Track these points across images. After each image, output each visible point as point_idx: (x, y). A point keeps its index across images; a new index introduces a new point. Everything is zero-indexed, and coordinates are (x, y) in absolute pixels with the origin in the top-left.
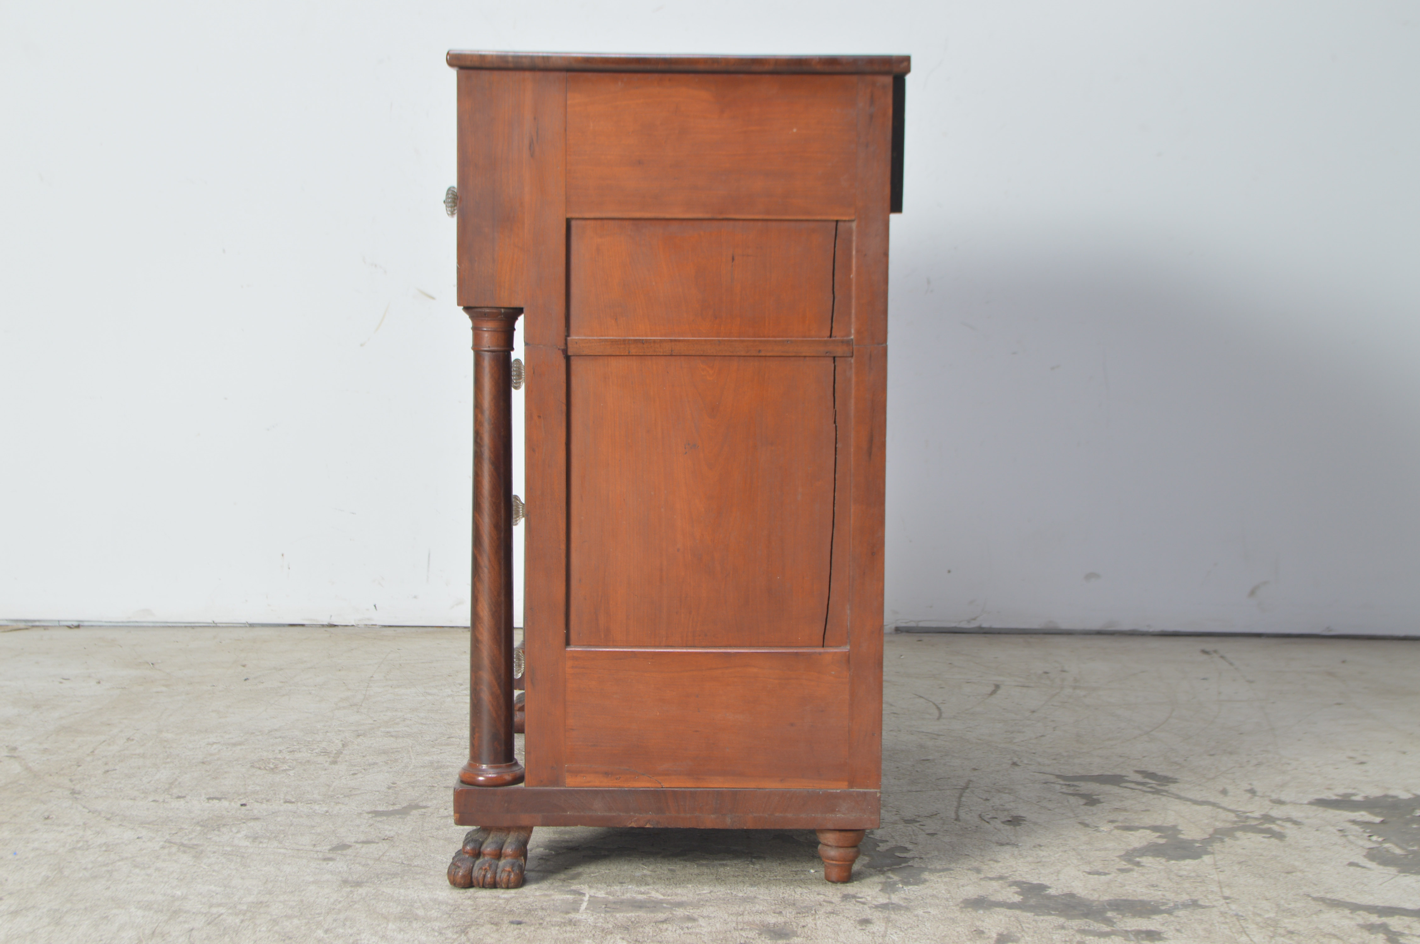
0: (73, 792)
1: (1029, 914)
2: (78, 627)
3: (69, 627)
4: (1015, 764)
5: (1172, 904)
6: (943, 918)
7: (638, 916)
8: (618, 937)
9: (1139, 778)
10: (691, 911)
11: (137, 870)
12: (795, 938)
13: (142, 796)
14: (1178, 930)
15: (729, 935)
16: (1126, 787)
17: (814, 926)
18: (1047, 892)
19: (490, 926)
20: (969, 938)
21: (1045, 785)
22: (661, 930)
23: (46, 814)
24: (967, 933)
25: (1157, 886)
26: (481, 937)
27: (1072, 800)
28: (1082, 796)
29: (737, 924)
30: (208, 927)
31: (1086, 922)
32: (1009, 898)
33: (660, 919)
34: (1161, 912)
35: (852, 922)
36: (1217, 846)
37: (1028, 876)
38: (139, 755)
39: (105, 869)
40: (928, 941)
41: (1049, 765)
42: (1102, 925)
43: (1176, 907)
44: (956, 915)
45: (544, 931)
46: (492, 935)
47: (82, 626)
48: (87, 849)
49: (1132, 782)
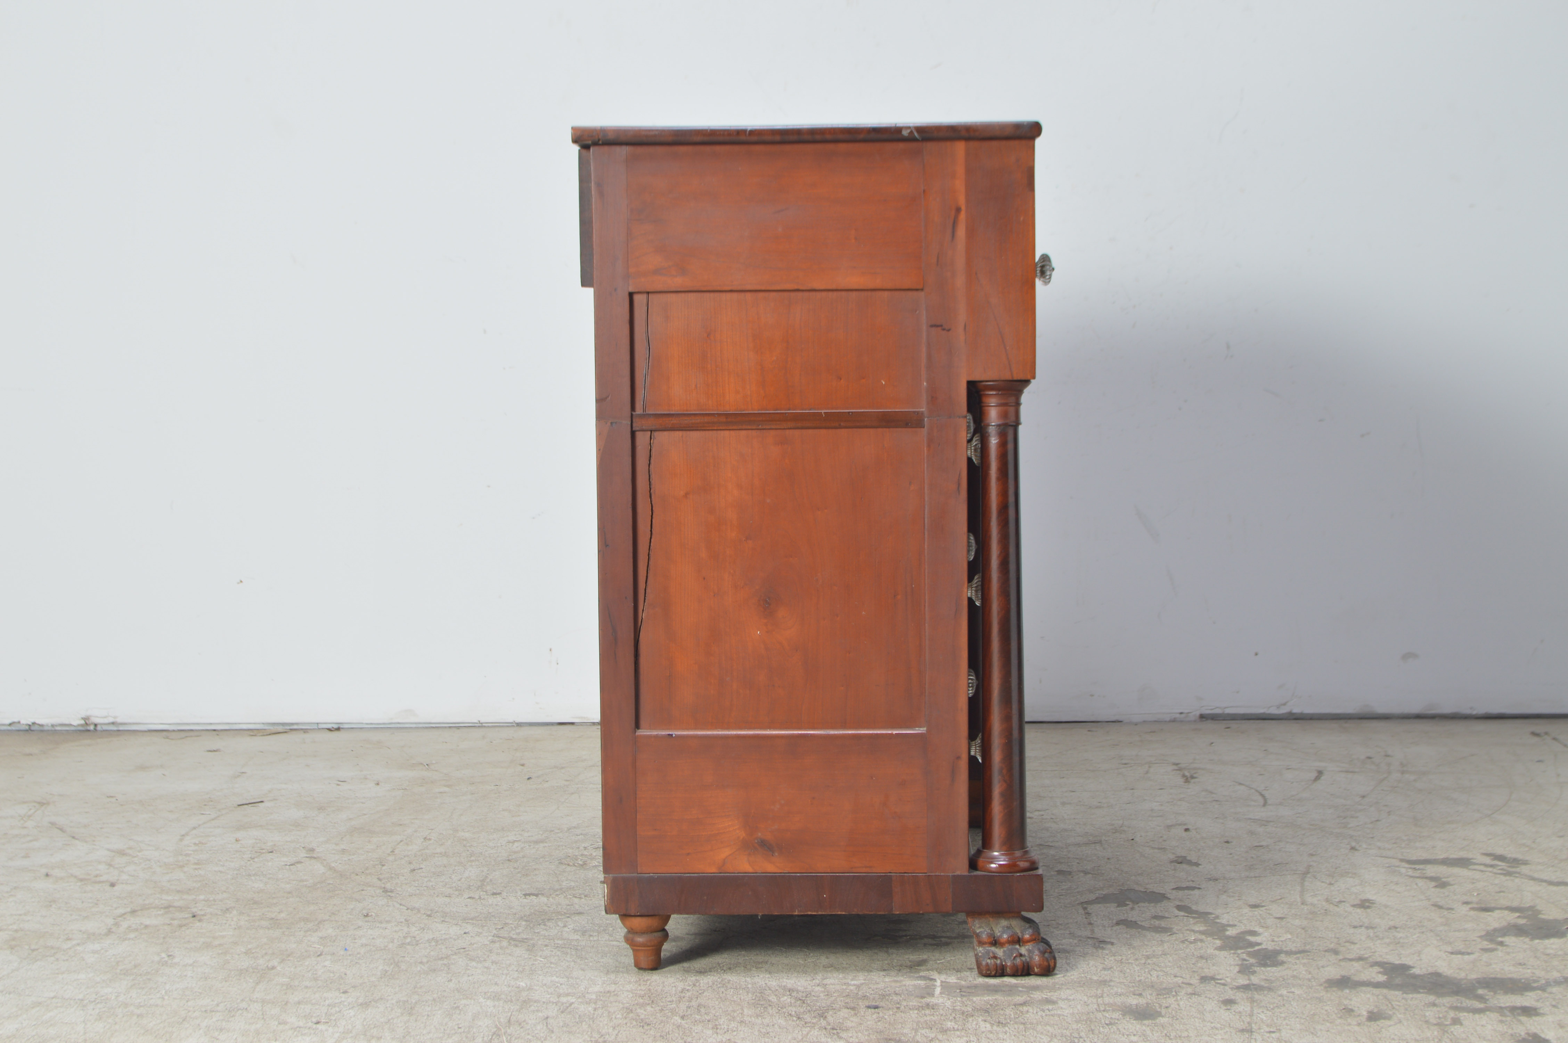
0: (385, 891)
1: (1397, 993)
2: (338, 729)
3: (330, 730)
4: (1353, 848)
5: (1543, 982)
6: (1309, 997)
7: (996, 999)
8: (980, 1020)
9: (1488, 860)
10: (1049, 994)
11: (474, 964)
12: (1161, 1018)
13: (457, 893)
14: (1554, 1006)
15: (1092, 1016)
16: (1474, 870)
17: (1177, 1006)
18: (1412, 972)
19: (846, 1010)
20: (1339, 1016)
21: (1390, 869)
22: (1022, 1012)
23: (365, 912)
24: (1336, 1011)
25: (1524, 964)
26: (841, 1021)
27: (1421, 883)
28: (1432, 879)
29: (1098, 1005)
30: (563, 1015)
31: (1458, 1000)
32: (1374, 978)
33: (1018, 1002)
34: (1533, 989)
35: (1215, 1002)
37: (1388, 957)
38: (441, 854)
39: (440, 962)
40: (1297, 1019)
41: (1389, 850)
42: (1474, 1002)
43: (1548, 984)
44: (1322, 994)
45: (903, 1015)
46: (851, 1019)
47: (342, 728)
48: (417, 945)
49: (1481, 864)
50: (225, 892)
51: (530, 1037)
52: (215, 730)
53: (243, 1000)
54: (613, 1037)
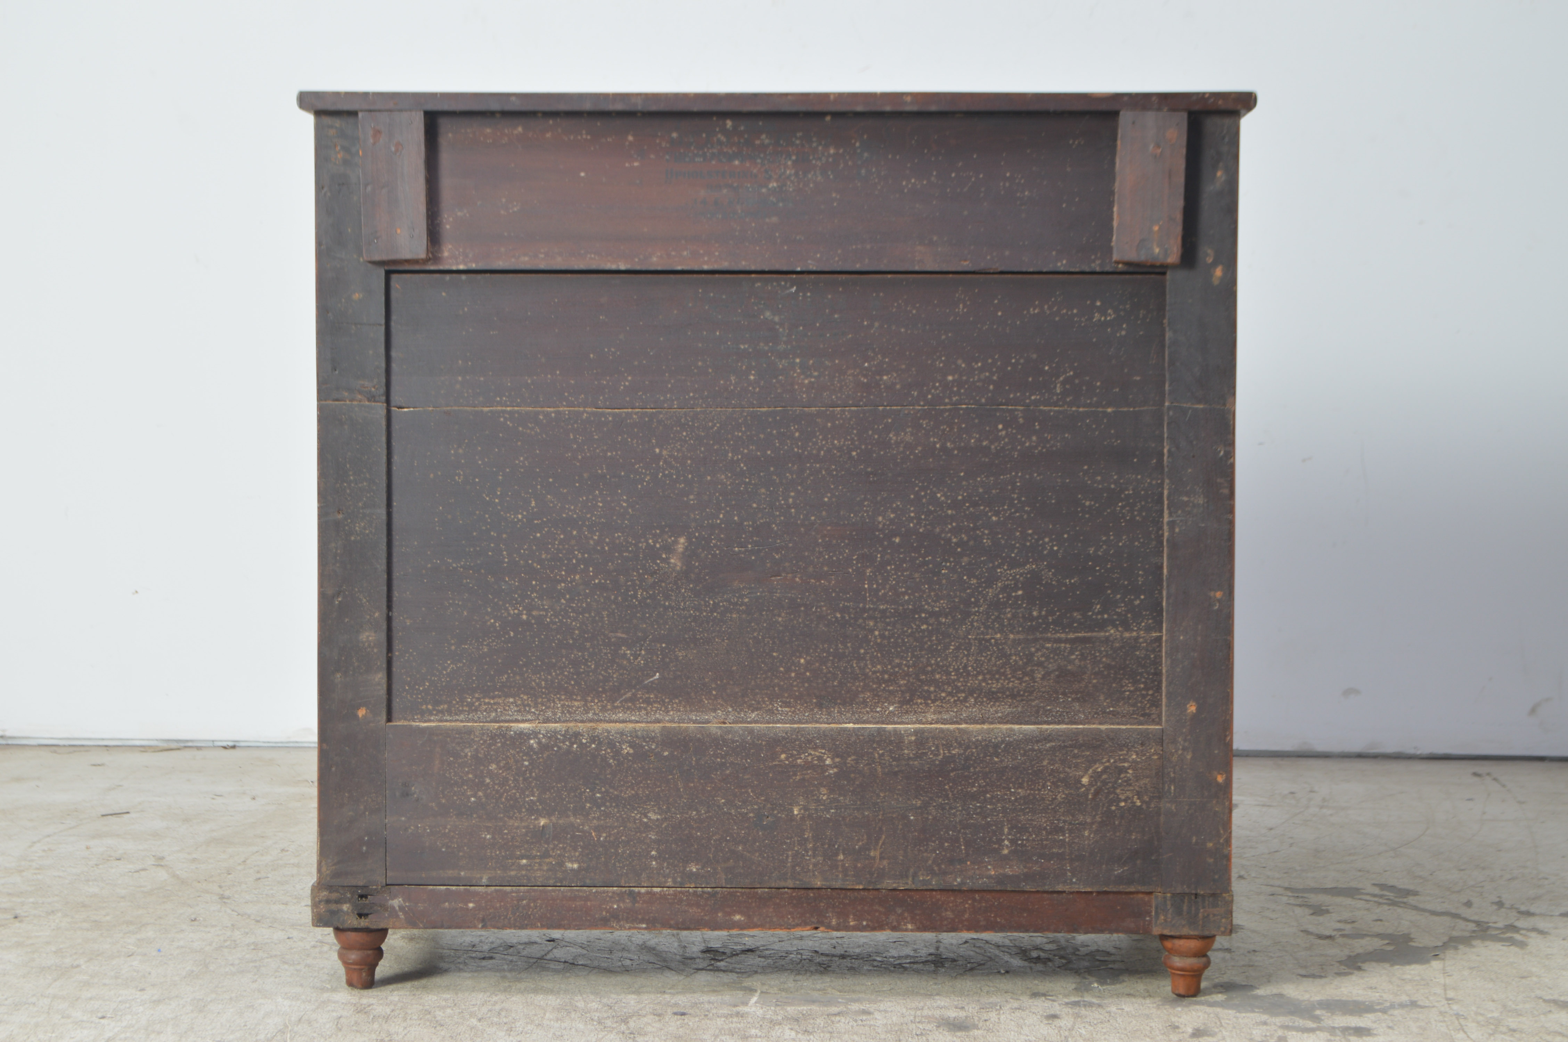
0: (222, 897)
1: (1230, 1012)
2: (234, 747)
3: (225, 748)
5: (1388, 1004)
6: (1137, 1014)
7: (811, 1009)
8: (787, 1028)
9: (1377, 891)
10: (868, 1006)
11: (286, 966)
12: (976, 1031)
13: (295, 901)
14: (1390, 1027)
15: (904, 1027)
16: (1360, 899)
17: (997, 1020)
18: (1254, 993)
19: (652, 1017)
20: (1163, 1032)
21: (1271, 897)
22: (833, 1022)
23: (193, 917)
24: (1161, 1028)
25: (1376, 989)
26: (642, 1026)
27: (1299, 911)
28: (1311, 907)
29: (915, 1017)
30: (357, 1015)
31: (1291, 1019)
33: (833, 1013)
34: (1374, 1011)
35: (1039, 1017)
36: (1450, 953)
37: (1236, 978)
38: (293, 864)
39: (252, 964)
40: (1118, 1035)
41: (1278, 879)
42: (1308, 1022)
43: (1392, 1006)
44: (1151, 1012)
45: (708, 1022)
46: (654, 1025)
47: (239, 747)
48: (235, 948)
49: (1368, 894)
50: (57, 895)
51: (315, 1035)
52: (106, 746)
53: (34, 995)
54: (401, 1036)
